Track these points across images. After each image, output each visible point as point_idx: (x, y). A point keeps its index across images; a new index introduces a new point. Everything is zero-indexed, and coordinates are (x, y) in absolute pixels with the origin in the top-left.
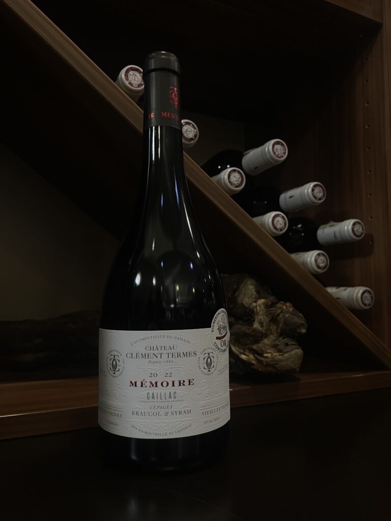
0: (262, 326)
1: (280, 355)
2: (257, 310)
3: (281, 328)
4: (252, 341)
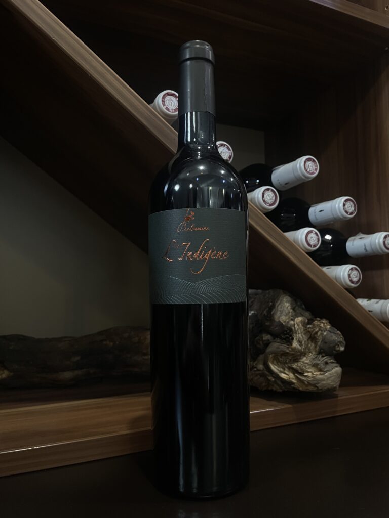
0: (301, 345)
1: (320, 374)
2: (295, 328)
3: (320, 346)
4: (290, 360)
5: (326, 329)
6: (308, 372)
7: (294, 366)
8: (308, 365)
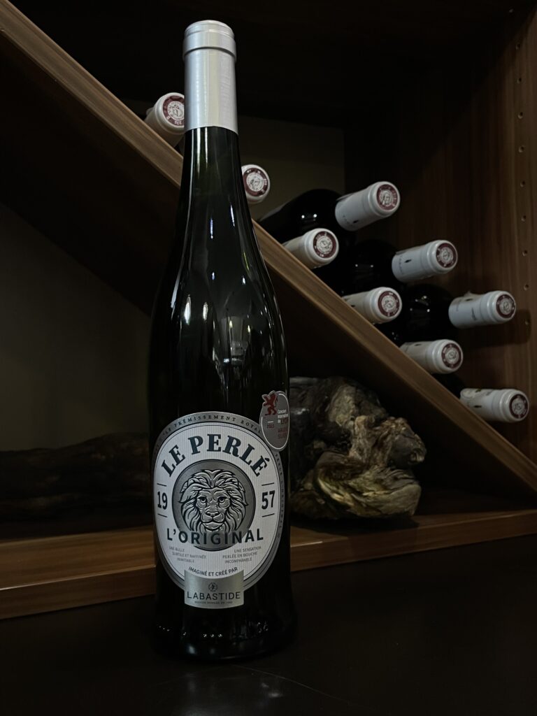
0: (362, 454)
1: (385, 494)
2: (355, 431)
3: (389, 455)
4: (348, 474)
5: (399, 433)
6: (369, 491)
7: (351, 483)
8: (370, 481)
